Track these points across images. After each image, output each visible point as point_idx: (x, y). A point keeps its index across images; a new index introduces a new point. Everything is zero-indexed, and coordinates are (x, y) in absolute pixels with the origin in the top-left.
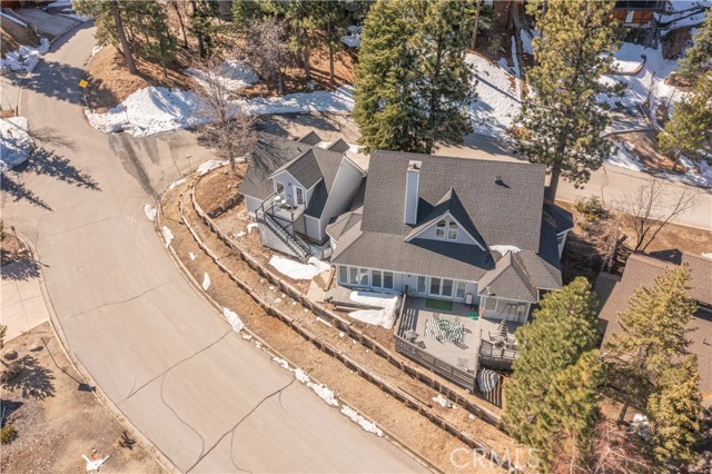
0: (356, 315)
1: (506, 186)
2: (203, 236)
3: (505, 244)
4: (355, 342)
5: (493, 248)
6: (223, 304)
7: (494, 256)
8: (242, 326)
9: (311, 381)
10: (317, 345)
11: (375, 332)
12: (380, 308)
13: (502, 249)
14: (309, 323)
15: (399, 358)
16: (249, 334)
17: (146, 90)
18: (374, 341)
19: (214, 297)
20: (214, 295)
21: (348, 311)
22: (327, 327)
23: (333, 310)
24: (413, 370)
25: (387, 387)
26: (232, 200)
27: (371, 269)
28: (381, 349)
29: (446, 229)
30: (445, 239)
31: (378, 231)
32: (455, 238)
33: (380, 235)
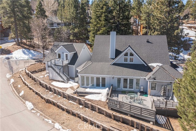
0: (88, 97)
1: (151, 43)
2: (26, 79)
3: (155, 63)
4: (87, 109)
5: (150, 65)
6: (26, 100)
7: (151, 67)
8: (33, 107)
9: (63, 128)
10: (68, 112)
11: (97, 102)
12: (99, 93)
13: (154, 65)
14: (65, 103)
15: (110, 112)
16: (35, 110)
17: (21, 50)
18: (97, 106)
19: (23, 98)
21: (84, 96)
22: (74, 104)
23: (77, 96)
24: (119, 117)
25: (104, 127)
26: (41, 69)
27: (95, 76)
28: (101, 109)
29: (129, 57)
30: (128, 62)
31: (99, 62)
32: (132, 62)
33: (99, 63)
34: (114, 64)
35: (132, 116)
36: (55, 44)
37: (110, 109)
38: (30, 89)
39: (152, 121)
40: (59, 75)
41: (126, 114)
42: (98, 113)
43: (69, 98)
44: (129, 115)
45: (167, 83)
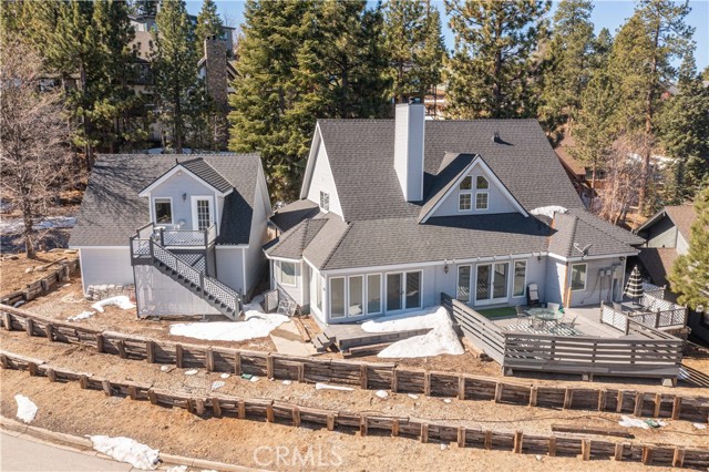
0: (392, 352)
1: (507, 143)
4: (414, 396)
5: (535, 212)
6: (85, 430)
7: (542, 220)
8: (153, 454)
11: (444, 363)
12: (425, 331)
13: (546, 211)
14: (304, 396)
16: (176, 463)
19: (56, 426)
20: (50, 423)
21: (373, 353)
22: (345, 392)
23: (346, 357)
24: (558, 390)
25: (531, 438)
26: (42, 283)
27: (384, 270)
28: (477, 381)
29: (473, 192)
30: (473, 210)
31: (373, 218)
32: (468, 207)
33: (378, 221)
34: (433, 221)
35: (598, 378)
36: (105, 164)
37: (510, 372)
38: (59, 377)
39: (667, 377)
40: (199, 290)
41: (577, 376)
42: (466, 399)
43: (309, 372)
44: (585, 377)
45: (611, 262)
